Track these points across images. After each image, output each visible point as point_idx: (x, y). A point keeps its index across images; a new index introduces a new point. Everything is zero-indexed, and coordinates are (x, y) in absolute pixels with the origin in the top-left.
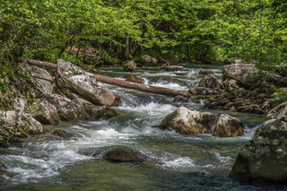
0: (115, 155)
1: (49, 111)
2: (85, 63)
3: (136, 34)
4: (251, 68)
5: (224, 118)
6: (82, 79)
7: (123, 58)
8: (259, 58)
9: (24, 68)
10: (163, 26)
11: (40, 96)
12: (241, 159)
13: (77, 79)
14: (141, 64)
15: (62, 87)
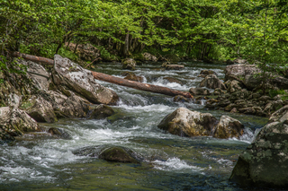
0: (112, 155)
1: (44, 108)
2: (82, 59)
3: (136, 31)
4: (255, 69)
5: (226, 120)
6: (79, 76)
7: (122, 55)
8: (263, 59)
9: (19, 63)
10: (165, 23)
11: (36, 92)
12: (241, 162)
13: (74, 76)
14: (140, 62)
15: (58, 84)
